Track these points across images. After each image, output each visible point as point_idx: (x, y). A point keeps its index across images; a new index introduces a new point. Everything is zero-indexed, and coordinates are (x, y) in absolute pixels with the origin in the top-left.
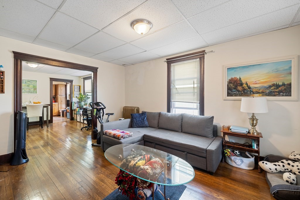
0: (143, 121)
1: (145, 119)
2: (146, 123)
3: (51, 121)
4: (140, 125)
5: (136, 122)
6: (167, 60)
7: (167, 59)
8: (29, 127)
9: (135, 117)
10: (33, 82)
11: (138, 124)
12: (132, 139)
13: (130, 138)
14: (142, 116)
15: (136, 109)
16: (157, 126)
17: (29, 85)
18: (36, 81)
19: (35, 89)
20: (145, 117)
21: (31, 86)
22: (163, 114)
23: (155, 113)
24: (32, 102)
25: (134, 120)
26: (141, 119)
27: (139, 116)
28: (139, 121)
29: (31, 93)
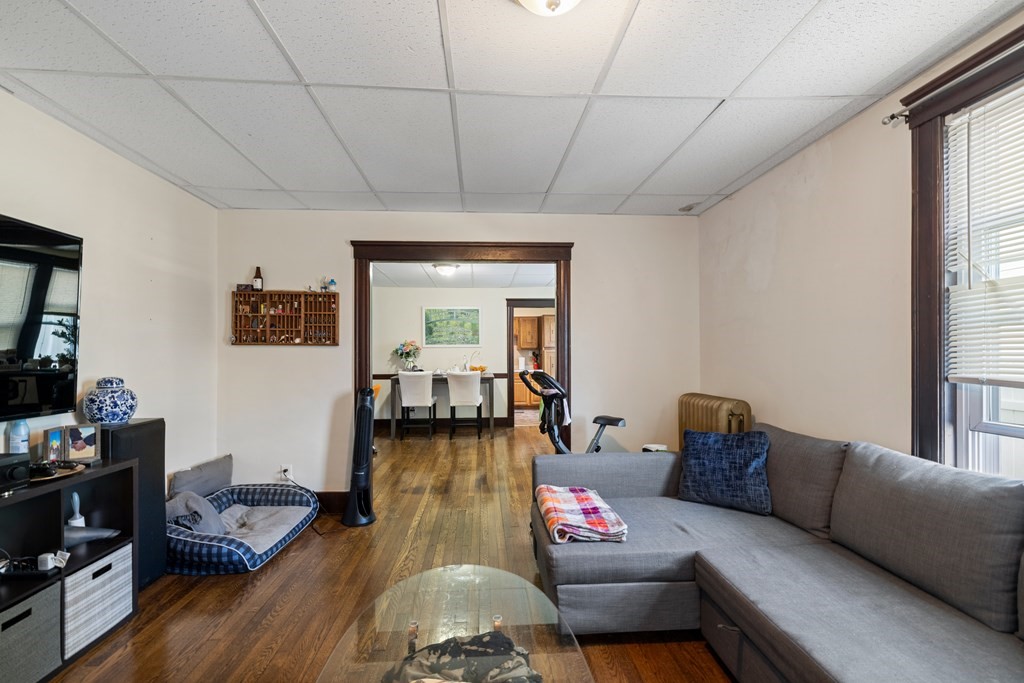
0: (737, 478)
1: (751, 470)
2: (755, 490)
3: (508, 423)
4: (719, 495)
5: (701, 474)
6: (906, 105)
7: (906, 101)
8: (457, 431)
9: (699, 447)
10: (472, 314)
11: (707, 486)
12: (613, 558)
13: (607, 550)
14: (738, 447)
15: (726, 407)
16: (820, 525)
17: (464, 322)
18: (478, 311)
19: (476, 332)
20: (757, 456)
21: (468, 325)
22: (864, 458)
23: (817, 442)
24: (468, 368)
25: (693, 462)
26: (725, 464)
27: (719, 446)
28: (714, 471)
29: (468, 343)
